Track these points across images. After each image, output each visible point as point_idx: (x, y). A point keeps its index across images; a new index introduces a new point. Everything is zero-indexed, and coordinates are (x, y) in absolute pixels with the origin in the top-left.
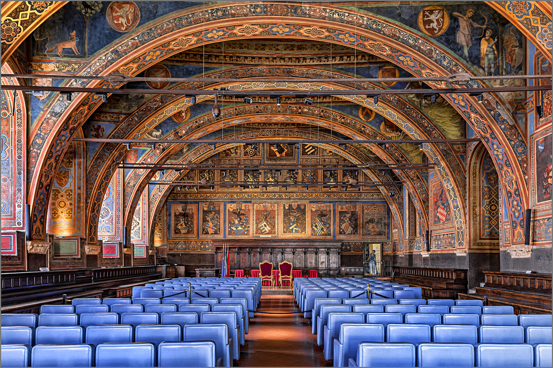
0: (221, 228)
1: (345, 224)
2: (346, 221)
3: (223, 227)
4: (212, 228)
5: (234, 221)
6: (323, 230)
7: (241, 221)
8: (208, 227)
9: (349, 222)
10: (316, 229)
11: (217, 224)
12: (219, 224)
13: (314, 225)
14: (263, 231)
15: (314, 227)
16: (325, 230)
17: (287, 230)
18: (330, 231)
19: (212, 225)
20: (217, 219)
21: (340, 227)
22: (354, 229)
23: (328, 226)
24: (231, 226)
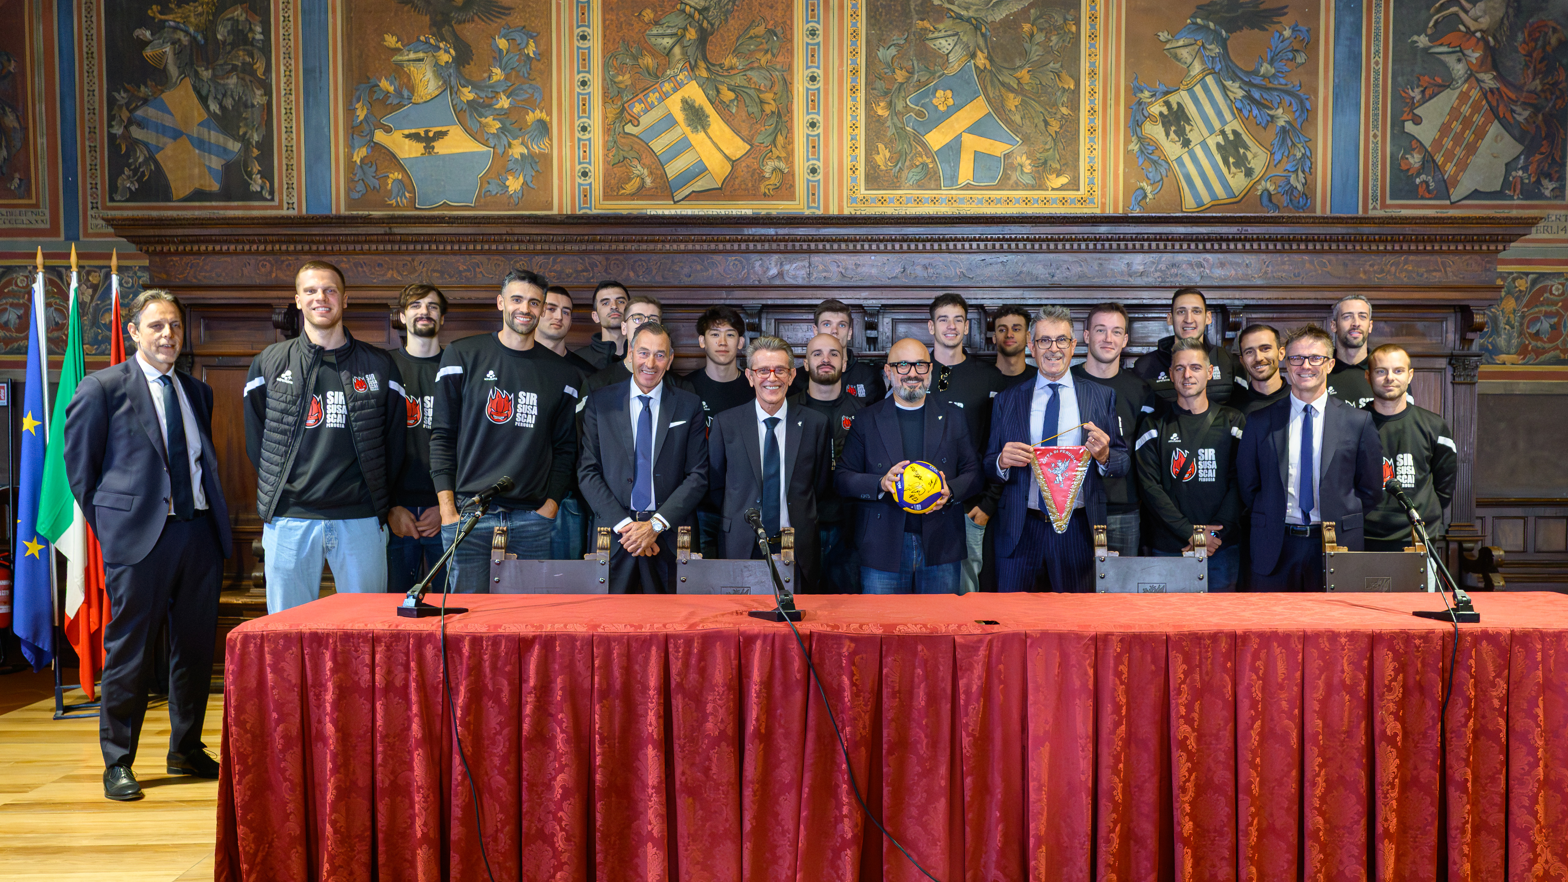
0: (280, 140)
1: (1446, 100)
2: (1459, 69)
3: (298, 125)
4: (201, 144)
5: (398, 72)
6: (1241, 162)
7: (470, 69)
8: (162, 129)
9: (1488, 79)
10: (1172, 148)
11: (243, 104)
12: (258, 98)
13: (1157, 108)
14: (673, 169)
15: (1155, 131)
16: (1258, 159)
17: (898, 157)
18: (1306, 164)
19: (198, 114)
20: (241, 57)
21: (1398, 124)
22: (1529, 151)
23: (1282, 117)
24: (373, 123)
